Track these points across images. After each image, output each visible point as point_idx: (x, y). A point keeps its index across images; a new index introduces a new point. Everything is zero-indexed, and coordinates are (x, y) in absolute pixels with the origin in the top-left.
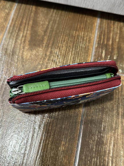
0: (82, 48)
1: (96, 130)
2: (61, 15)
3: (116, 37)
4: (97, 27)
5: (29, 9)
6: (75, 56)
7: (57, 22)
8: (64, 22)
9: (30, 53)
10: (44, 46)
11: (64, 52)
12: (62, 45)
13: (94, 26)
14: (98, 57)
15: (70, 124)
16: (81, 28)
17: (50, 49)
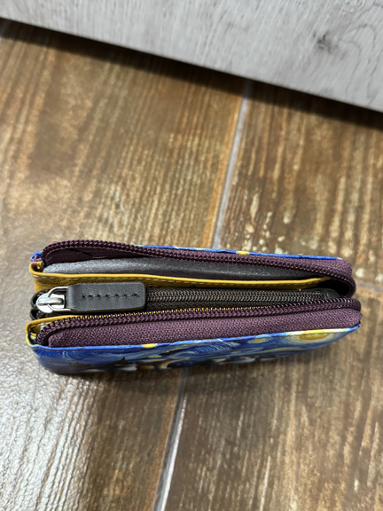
0: (191, 184)
1: (220, 436)
2: (134, 82)
3: (293, 158)
4: (240, 126)
5: (37, 59)
6: (170, 209)
7: (121, 103)
8: (141, 103)
9: (32, 191)
10: (77, 173)
11: (138, 195)
12: (131, 173)
13: (230, 121)
14: (239, 215)
15: (143, 419)
16: (194, 126)
17: (94, 182)
